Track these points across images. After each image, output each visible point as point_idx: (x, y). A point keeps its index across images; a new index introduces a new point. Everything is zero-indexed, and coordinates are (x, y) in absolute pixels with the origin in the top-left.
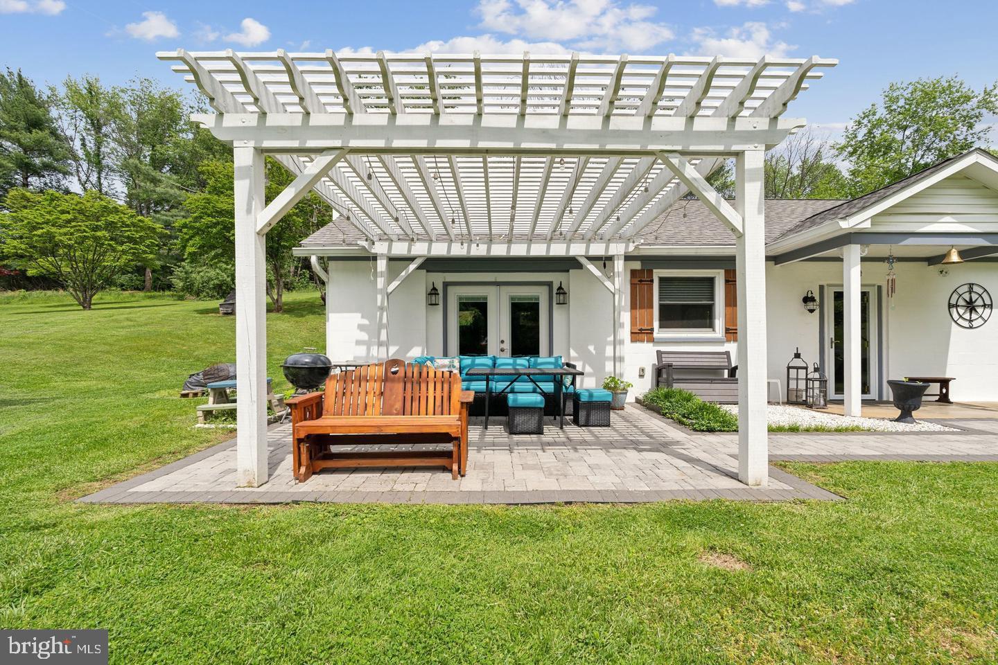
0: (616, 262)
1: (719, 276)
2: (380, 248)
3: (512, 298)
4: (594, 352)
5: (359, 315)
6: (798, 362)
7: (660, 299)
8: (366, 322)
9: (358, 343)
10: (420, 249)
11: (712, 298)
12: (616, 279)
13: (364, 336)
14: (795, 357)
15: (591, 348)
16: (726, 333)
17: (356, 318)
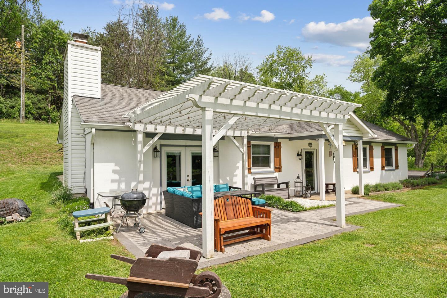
0: (244, 139)
1: (272, 145)
2: (139, 127)
3: (192, 153)
4: (229, 180)
5: (113, 164)
6: (299, 180)
7: (252, 155)
8: (117, 168)
9: (113, 181)
10: (161, 129)
11: (269, 153)
12: (245, 147)
13: (116, 177)
14: (298, 178)
15: (228, 178)
16: (275, 169)
17: (112, 166)
